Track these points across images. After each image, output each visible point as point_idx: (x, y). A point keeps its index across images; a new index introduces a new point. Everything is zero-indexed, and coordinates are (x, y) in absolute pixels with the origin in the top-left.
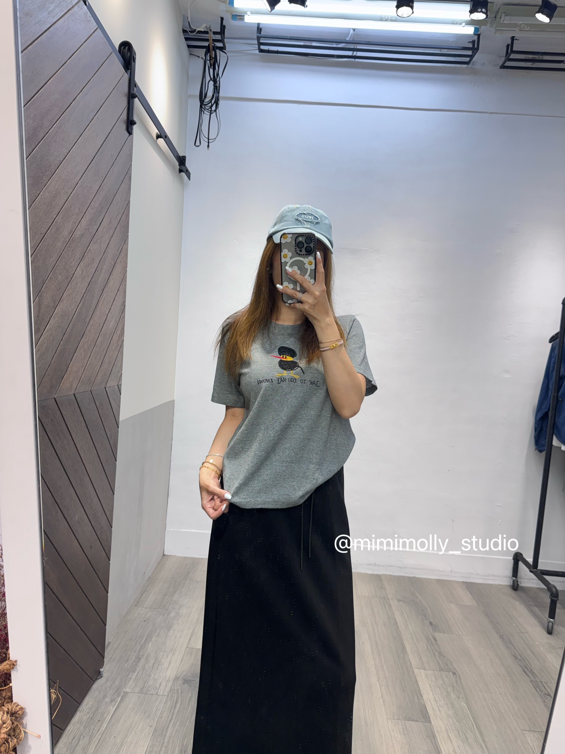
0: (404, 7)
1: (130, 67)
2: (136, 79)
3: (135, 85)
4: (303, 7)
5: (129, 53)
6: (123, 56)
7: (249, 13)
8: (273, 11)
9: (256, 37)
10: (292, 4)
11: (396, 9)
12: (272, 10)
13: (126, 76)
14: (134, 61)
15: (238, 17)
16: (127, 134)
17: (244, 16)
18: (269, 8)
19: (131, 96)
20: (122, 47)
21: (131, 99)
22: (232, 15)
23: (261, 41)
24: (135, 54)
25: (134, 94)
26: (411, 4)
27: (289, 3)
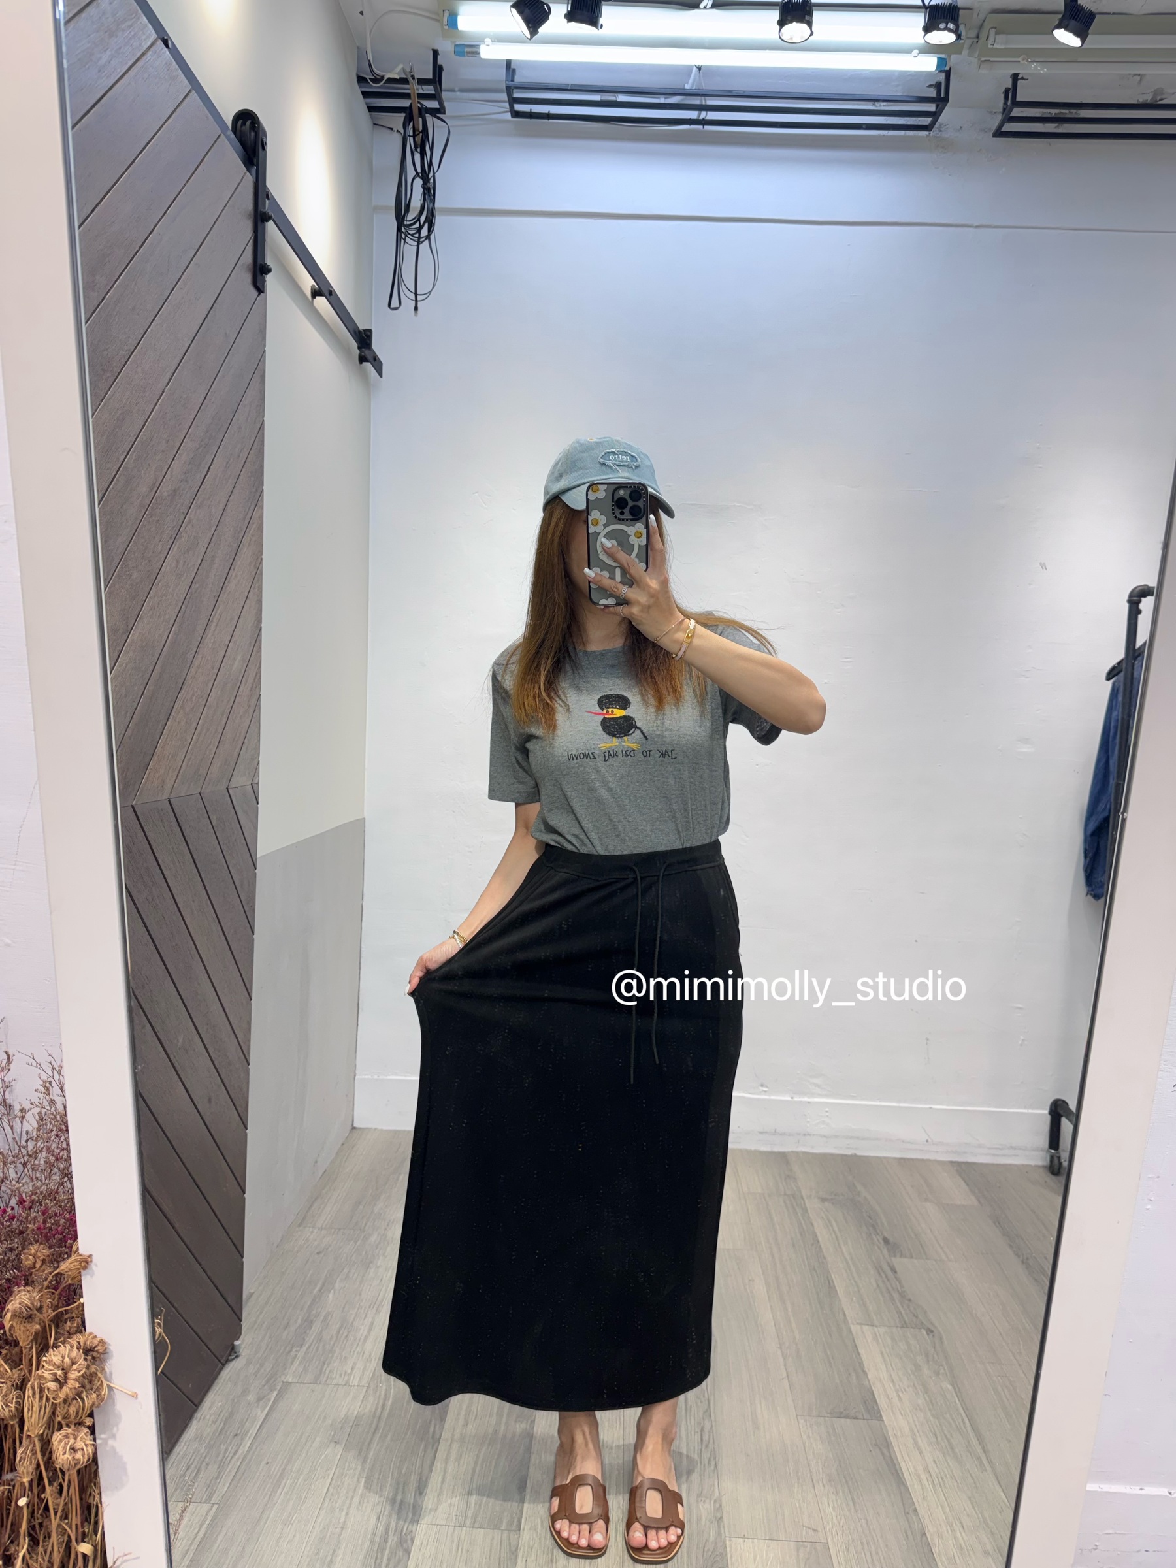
0: (794, 24)
1: (255, 161)
2: (268, 184)
3: (267, 195)
4: (594, 29)
5: (253, 134)
6: (242, 140)
7: (488, 40)
8: (535, 38)
9: (504, 87)
10: (573, 24)
11: (778, 28)
12: (532, 35)
13: (249, 179)
14: (264, 149)
15: (466, 50)
16: (255, 293)
17: (478, 47)
18: (528, 34)
19: (259, 218)
20: (240, 122)
21: (259, 223)
22: (456, 46)
23: (516, 95)
24: (265, 134)
25: (264, 213)
26: (807, 18)
27: (566, 21)
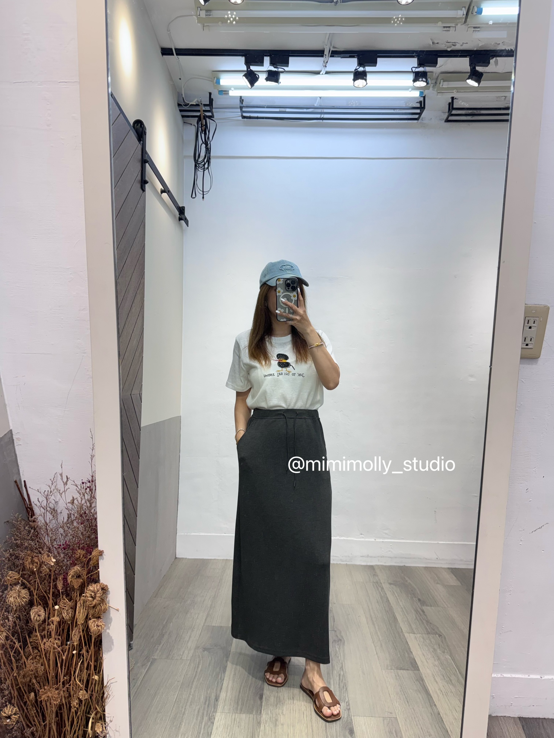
0: (360, 80)
1: (142, 139)
2: (147, 149)
3: (146, 153)
4: (277, 84)
5: (141, 129)
6: (137, 131)
7: (232, 89)
8: (253, 88)
9: (239, 106)
10: (268, 82)
11: (353, 82)
12: (251, 88)
13: (140, 146)
14: (145, 135)
15: (223, 92)
16: (141, 191)
17: (228, 91)
18: (250, 86)
19: (143, 162)
20: (136, 125)
21: (143, 163)
22: (219, 91)
23: (244, 110)
24: (146, 129)
25: (146, 160)
26: (364, 77)
27: (265, 81)
